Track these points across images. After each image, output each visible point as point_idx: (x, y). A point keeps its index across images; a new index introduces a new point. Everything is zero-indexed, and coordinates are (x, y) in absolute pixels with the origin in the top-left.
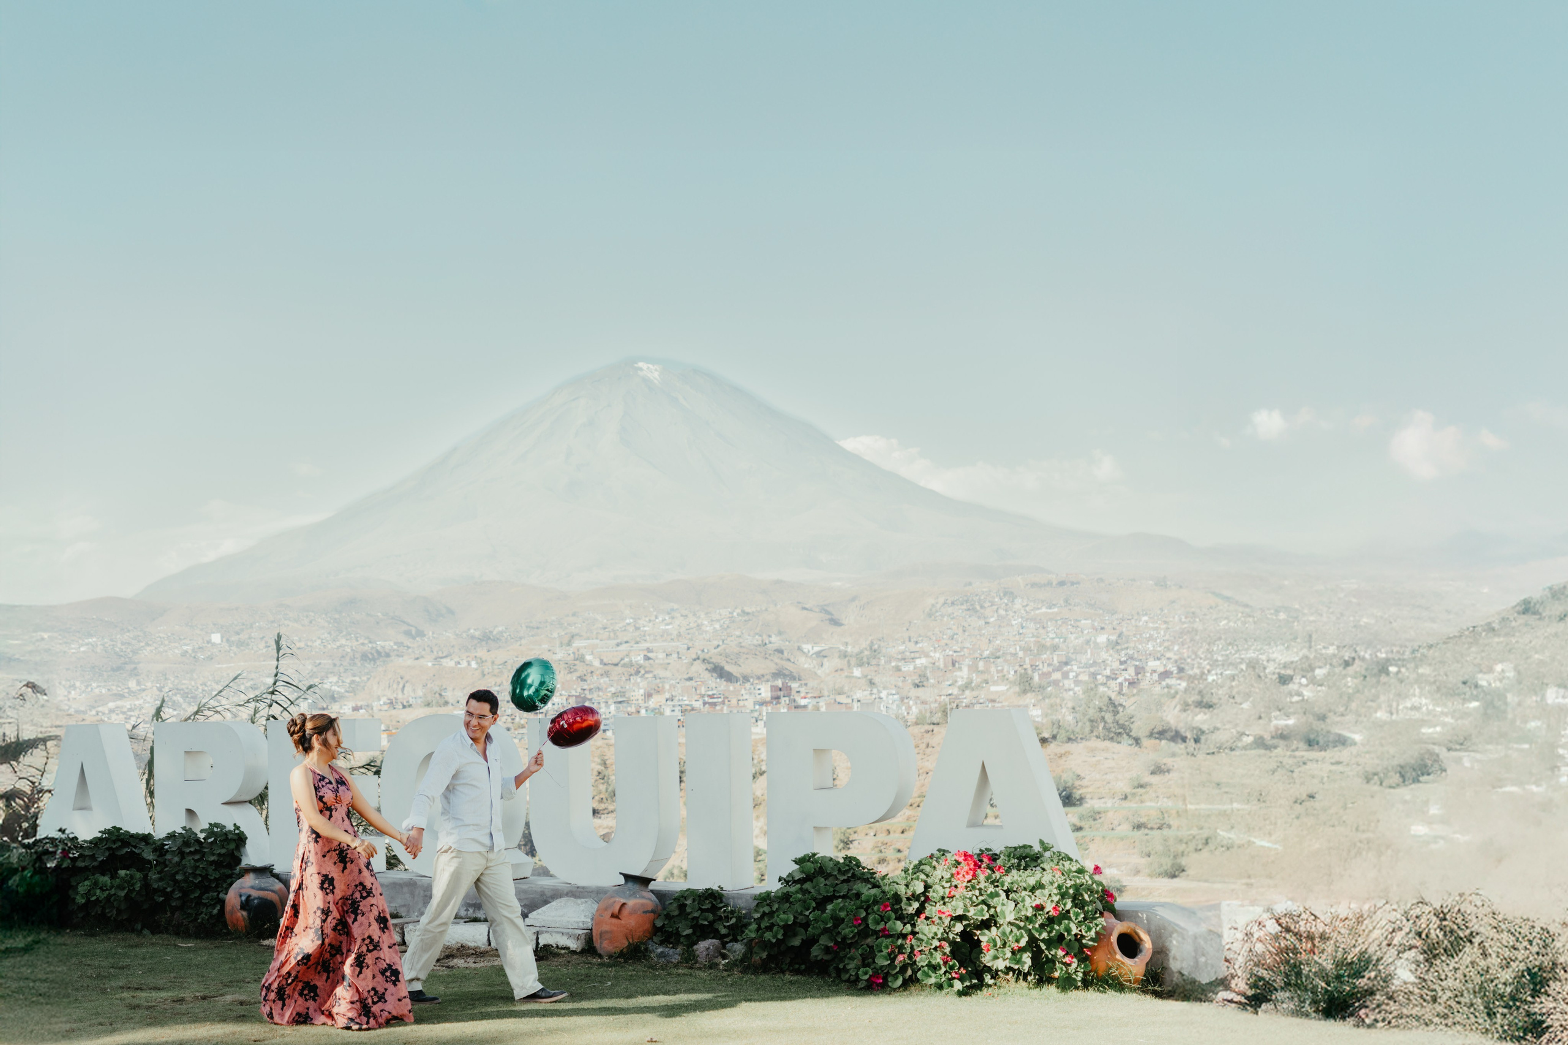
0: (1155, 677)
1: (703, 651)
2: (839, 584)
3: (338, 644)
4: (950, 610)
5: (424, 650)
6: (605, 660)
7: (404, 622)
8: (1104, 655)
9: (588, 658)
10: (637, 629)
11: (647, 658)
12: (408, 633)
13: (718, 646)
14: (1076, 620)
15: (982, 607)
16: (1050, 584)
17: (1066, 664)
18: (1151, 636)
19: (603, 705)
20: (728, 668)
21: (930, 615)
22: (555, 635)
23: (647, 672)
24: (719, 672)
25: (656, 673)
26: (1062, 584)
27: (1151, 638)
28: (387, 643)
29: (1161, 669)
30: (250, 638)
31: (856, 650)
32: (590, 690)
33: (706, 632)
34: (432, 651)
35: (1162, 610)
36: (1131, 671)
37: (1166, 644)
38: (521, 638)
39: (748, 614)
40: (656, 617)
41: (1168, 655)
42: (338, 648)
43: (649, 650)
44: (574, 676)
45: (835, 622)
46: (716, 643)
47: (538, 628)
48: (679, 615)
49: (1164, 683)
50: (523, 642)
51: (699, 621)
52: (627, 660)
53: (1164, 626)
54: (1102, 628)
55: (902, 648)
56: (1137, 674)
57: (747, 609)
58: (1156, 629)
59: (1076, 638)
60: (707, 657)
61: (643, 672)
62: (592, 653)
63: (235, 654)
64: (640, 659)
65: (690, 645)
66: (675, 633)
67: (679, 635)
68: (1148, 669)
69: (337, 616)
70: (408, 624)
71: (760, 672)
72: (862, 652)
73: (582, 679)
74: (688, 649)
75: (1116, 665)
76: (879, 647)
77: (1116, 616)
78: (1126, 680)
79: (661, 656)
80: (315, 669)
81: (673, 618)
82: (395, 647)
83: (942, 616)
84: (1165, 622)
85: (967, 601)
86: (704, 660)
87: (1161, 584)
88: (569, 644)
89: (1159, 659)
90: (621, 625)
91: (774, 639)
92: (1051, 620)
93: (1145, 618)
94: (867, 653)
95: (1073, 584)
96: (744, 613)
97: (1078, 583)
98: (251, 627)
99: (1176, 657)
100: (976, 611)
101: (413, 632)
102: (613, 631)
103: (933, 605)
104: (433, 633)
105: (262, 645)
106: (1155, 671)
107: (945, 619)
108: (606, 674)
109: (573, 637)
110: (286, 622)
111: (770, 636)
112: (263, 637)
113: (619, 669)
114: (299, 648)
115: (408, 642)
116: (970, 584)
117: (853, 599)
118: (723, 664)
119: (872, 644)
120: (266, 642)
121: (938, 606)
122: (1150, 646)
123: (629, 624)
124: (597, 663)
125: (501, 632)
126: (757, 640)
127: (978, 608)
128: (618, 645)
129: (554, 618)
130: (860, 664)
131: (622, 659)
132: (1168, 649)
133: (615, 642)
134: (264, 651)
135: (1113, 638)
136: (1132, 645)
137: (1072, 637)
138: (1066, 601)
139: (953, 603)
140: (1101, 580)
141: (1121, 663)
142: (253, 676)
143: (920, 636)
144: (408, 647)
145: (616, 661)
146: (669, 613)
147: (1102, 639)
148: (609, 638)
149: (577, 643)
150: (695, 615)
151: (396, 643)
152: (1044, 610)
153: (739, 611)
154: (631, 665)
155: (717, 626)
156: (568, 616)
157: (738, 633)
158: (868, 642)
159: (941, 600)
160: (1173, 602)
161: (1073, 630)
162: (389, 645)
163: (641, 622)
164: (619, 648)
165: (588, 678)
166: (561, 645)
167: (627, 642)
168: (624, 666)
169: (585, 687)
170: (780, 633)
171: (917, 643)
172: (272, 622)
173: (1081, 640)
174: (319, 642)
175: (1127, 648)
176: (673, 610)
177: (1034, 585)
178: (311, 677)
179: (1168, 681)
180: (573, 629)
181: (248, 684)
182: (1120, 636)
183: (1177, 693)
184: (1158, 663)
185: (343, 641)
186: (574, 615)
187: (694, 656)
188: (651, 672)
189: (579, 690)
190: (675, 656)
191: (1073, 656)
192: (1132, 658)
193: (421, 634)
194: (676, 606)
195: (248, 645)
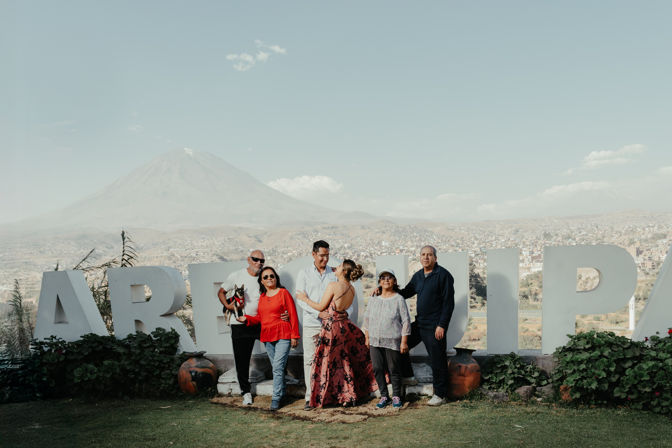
0: (363, 257)
1: (216, 252)
2: (260, 228)
3: (81, 251)
4: (298, 237)
5: (114, 253)
6: (182, 255)
7: (105, 243)
8: (347, 251)
9: (176, 255)
10: (192, 244)
11: (197, 255)
12: (107, 247)
13: (221, 250)
14: (338, 240)
15: (308, 235)
16: (329, 228)
17: (336, 254)
18: (361, 244)
19: (183, 271)
20: (225, 257)
21: (291, 238)
22: (163, 247)
23: (197, 259)
24: (222, 258)
25: (200, 259)
26: (333, 228)
27: (361, 245)
28: (100, 251)
29: (365, 255)
30: (45, 250)
31: (268, 251)
32: (178, 266)
33: (216, 245)
34: (117, 254)
35: (363, 236)
36: (356, 256)
37: (366, 247)
38: (150, 248)
39: (230, 239)
40: (199, 240)
41: (367, 250)
42: (81, 253)
43: (197, 252)
44: (171, 262)
45: (260, 241)
46: (220, 249)
47: (156, 245)
48: (206, 239)
49: (366, 260)
50: (151, 249)
51: (214, 242)
52: (189, 255)
53: (365, 241)
54: (346, 242)
55: (283, 249)
56: (358, 257)
57: (230, 237)
58: (362, 242)
59: (338, 245)
60: (218, 254)
61: (196, 259)
62: (177, 253)
63: (39, 256)
64: (194, 255)
65: (211, 250)
66: (206, 246)
67: (207, 246)
68: (361, 255)
69: (79, 241)
70: (107, 244)
71: (237, 258)
72: (270, 251)
73: (174, 262)
74: (211, 251)
75: (351, 254)
76: (275, 249)
77: (350, 238)
78: (354, 259)
79: (202, 254)
80: (73, 261)
81: (204, 240)
82: (103, 252)
83: (295, 239)
84: (365, 240)
85: (303, 234)
86: (217, 255)
87: (363, 227)
88: (168, 250)
89: (364, 252)
90: (186, 243)
91: (240, 247)
92: (330, 239)
93: (359, 239)
94: (271, 251)
95: (336, 228)
96: (229, 238)
97: (338, 227)
98: (45, 246)
99: (369, 251)
100: (306, 237)
101: (109, 247)
102: (184, 245)
103: (292, 235)
104: (117, 247)
105: (50, 252)
106: (363, 256)
107: (296, 239)
108: (183, 260)
109: (169, 247)
110: (59, 244)
111: (238, 246)
112: (50, 250)
113: (187, 259)
114: (65, 253)
115: (108, 250)
116: (303, 228)
117: (266, 233)
118: (224, 256)
119: (273, 248)
120: (52, 251)
121: (294, 235)
122: (361, 248)
123: (189, 243)
124: (179, 257)
125: (143, 246)
126: (234, 248)
127: (306, 236)
128: (186, 250)
129: (162, 241)
130: (270, 255)
131: (188, 255)
132: (366, 248)
133: (185, 249)
134: (51, 254)
135: (349, 245)
136: (355, 247)
137: (337, 245)
138: (334, 233)
139: (298, 234)
140: (345, 226)
141: (353, 253)
142: (48, 264)
143: (288, 245)
144: (108, 252)
145: (186, 256)
146: (203, 239)
147: (346, 246)
148: (183, 248)
149: (171, 250)
150: (212, 239)
151: (103, 251)
152: (327, 236)
153: (227, 238)
154: (191, 257)
155: (220, 243)
156: (166, 240)
157: (227, 245)
158: (271, 248)
159: (295, 233)
160: (367, 233)
161: (337, 243)
162: (101, 251)
163: (193, 242)
164: (186, 251)
165: (176, 262)
166: (165, 250)
167: (189, 249)
168: (189, 257)
169: (176, 265)
170: (242, 245)
171: (287, 248)
172: (53, 244)
173: (339, 246)
174: (73, 251)
175: (354, 249)
176: (204, 238)
177: (324, 228)
178: (71, 264)
179: (367, 259)
180: (169, 245)
181: (46, 267)
182: (351, 244)
183: (370, 262)
184: (364, 253)
185: (83, 251)
186: (169, 240)
187: (213, 254)
188: (199, 259)
189: (174, 266)
190: (206, 254)
191: (338, 251)
192: (356, 252)
193: (112, 247)
194: (205, 236)
195: (44, 252)
